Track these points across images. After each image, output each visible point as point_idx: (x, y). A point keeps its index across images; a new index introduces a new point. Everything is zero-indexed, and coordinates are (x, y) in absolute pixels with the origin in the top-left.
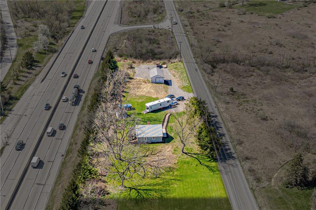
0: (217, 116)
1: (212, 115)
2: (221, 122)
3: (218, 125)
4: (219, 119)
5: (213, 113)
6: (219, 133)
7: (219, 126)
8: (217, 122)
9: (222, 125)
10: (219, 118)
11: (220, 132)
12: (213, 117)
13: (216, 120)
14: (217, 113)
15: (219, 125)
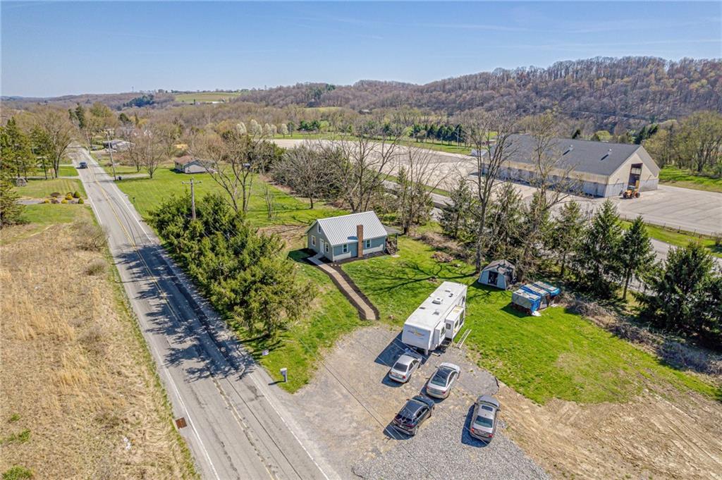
0: (172, 361)
1: (195, 363)
2: (150, 334)
3: (166, 323)
4: (159, 347)
5: (192, 372)
6: (158, 297)
7: (161, 318)
8: (170, 331)
9: (145, 323)
10: (159, 354)
11: (157, 301)
12: (188, 354)
13: (171, 339)
14: (170, 375)
15: (158, 323)
